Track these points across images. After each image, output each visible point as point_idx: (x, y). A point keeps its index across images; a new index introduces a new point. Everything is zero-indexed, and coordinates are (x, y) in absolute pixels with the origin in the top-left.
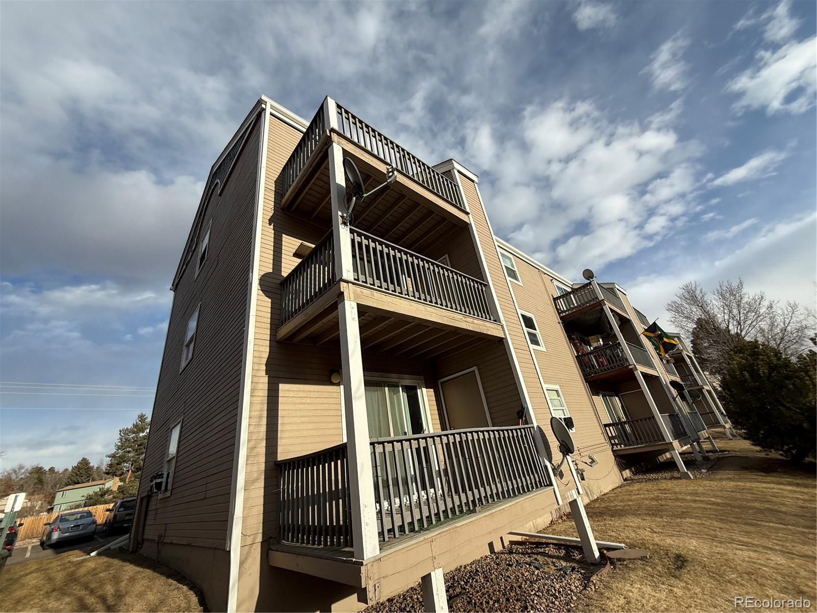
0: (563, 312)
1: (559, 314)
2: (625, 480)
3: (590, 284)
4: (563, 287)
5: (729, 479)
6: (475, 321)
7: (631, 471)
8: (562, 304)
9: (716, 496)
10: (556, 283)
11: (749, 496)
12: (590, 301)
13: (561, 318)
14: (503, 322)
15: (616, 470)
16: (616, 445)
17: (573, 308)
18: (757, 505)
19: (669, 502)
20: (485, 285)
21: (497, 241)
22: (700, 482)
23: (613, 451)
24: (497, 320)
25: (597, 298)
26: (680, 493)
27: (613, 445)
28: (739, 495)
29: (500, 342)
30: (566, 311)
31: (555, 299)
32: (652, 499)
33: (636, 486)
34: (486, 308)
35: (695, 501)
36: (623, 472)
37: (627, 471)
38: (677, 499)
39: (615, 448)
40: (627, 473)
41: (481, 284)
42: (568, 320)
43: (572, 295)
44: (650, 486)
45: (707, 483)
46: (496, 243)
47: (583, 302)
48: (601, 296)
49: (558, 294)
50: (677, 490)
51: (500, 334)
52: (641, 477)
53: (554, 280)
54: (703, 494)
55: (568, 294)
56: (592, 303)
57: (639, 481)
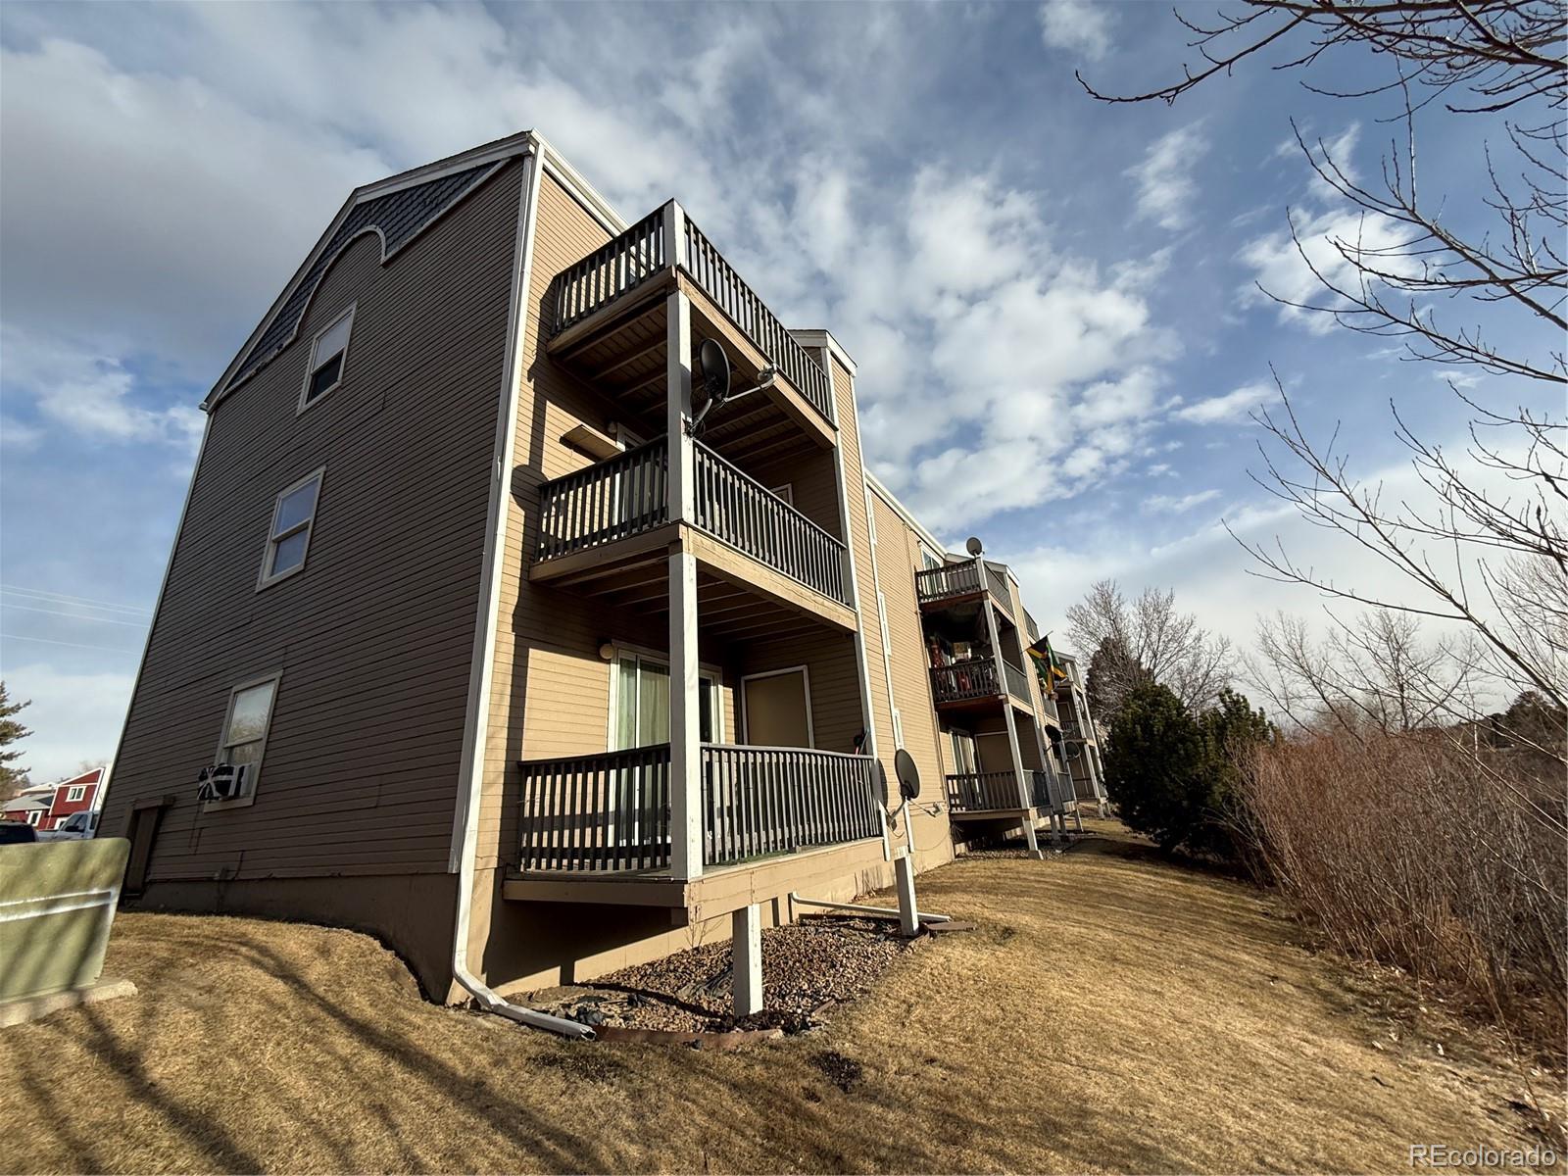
0: (925, 597)
1: (919, 599)
2: (957, 856)
3: (973, 561)
4: (933, 556)
5: (1085, 863)
6: (826, 603)
7: (967, 845)
8: (925, 583)
9: (1063, 878)
10: (924, 547)
11: (1100, 881)
12: (968, 589)
13: (921, 606)
14: (858, 609)
15: (949, 841)
16: (956, 806)
17: (940, 595)
18: (1105, 889)
20: (842, 548)
21: (867, 476)
22: (1050, 863)
23: (950, 815)
24: (850, 604)
25: (979, 586)
26: (1024, 873)
27: (952, 806)
28: (1089, 880)
29: (846, 640)
30: (930, 597)
31: (918, 575)
32: (988, 877)
33: (971, 864)
34: (837, 585)
35: (1039, 882)
36: (957, 846)
37: (963, 845)
38: (1020, 879)
39: (954, 811)
40: (961, 848)
41: (838, 545)
42: (931, 611)
43: (943, 574)
44: (988, 864)
45: (1057, 865)
46: (865, 480)
47: (957, 587)
48: (985, 585)
49: (923, 567)
50: (1021, 869)
51: (851, 625)
52: (978, 854)
53: (922, 543)
54: (1050, 875)
55: (937, 570)
56: (970, 592)
57: (975, 858)
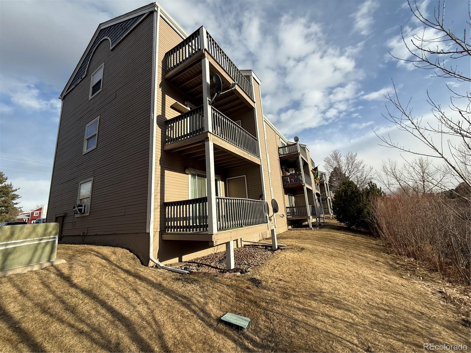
0: (281, 155)
1: (279, 155)
2: (288, 230)
3: (296, 144)
4: (284, 142)
5: (326, 231)
6: (252, 156)
7: (292, 226)
8: (281, 150)
9: (319, 235)
10: (281, 140)
11: (329, 236)
13: (280, 158)
14: (261, 158)
15: (286, 225)
16: (289, 216)
17: (286, 154)
18: (331, 238)
19: (303, 236)
20: (256, 140)
21: (264, 118)
22: (315, 231)
23: (287, 218)
24: (259, 157)
25: (297, 151)
26: (308, 234)
27: (287, 216)
28: (326, 235)
29: (257, 168)
30: (282, 155)
31: (279, 148)
32: (298, 235)
33: (293, 231)
34: (255, 150)
35: (312, 236)
37: (290, 226)
38: (306, 235)
39: (288, 217)
40: (290, 227)
41: (255, 139)
42: (283, 159)
43: (287, 148)
44: (297, 231)
45: (317, 232)
46: (264, 119)
47: (291, 152)
48: (299, 151)
49: (280, 146)
50: (307, 233)
51: (259, 163)
52: (295, 229)
53: (280, 138)
54: (315, 234)
55: (285, 147)
56: (295, 153)
